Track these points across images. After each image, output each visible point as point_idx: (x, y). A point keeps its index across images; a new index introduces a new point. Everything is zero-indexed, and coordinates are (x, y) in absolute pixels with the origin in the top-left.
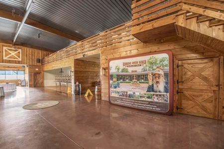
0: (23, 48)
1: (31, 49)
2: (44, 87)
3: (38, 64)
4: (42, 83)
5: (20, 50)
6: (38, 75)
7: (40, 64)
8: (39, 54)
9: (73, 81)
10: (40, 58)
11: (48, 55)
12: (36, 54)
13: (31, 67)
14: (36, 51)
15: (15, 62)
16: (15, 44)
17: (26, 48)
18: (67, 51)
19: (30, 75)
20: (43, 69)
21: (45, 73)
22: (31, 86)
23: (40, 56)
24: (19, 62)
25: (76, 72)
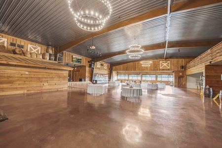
0: (170, 59)
1: (176, 60)
2: (186, 88)
3: (182, 70)
4: (185, 85)
5: (169, 62)
6: (182, 79)
7: (184, 70)
8: (182, 62)
9: (204, 84)
10: (184, 65)
11: (189, 62)
12: (180, 62)
13: (176, 72)
14: (180, 60)
15: (166, 70)
16: (166, 59)
17: (172, 60)
18: (201, 59)
19: (175, 78)
20: (185, 73)
21: (188, 77)
22: (175, 86)
23: (184, 63)
24: (168, 70)
25: (207, 77)
